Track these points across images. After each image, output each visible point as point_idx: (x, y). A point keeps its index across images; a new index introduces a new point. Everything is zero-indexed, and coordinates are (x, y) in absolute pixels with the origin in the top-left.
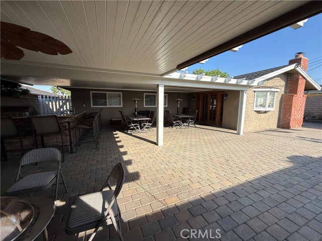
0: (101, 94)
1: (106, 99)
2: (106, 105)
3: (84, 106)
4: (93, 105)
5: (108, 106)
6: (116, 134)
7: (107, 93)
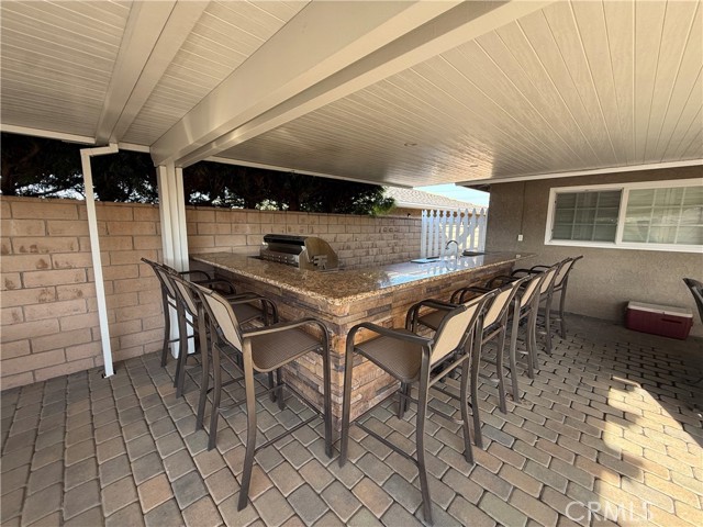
0: (595, 194)
1: (616, 215)
2: (613, 240)
3: (521, 238)
4: (554, 238)
5: (619, 244)
6: (625, 418)
7: (627, 187)
